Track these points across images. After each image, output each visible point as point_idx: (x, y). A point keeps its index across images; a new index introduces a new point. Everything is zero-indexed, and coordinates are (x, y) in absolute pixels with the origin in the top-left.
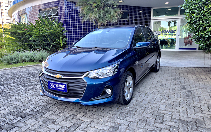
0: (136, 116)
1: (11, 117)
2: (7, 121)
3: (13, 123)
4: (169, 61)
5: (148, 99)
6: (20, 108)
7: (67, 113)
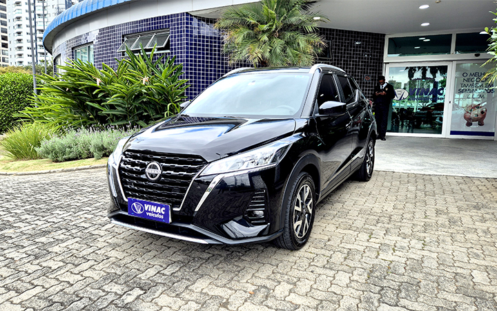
0: (425, 298)
1: (117, 288)
2: (111, 297)
3: (126, 302)
4: (440, 161)
5: (435, 255)
6: (129, 265)
7: (247, 282)
